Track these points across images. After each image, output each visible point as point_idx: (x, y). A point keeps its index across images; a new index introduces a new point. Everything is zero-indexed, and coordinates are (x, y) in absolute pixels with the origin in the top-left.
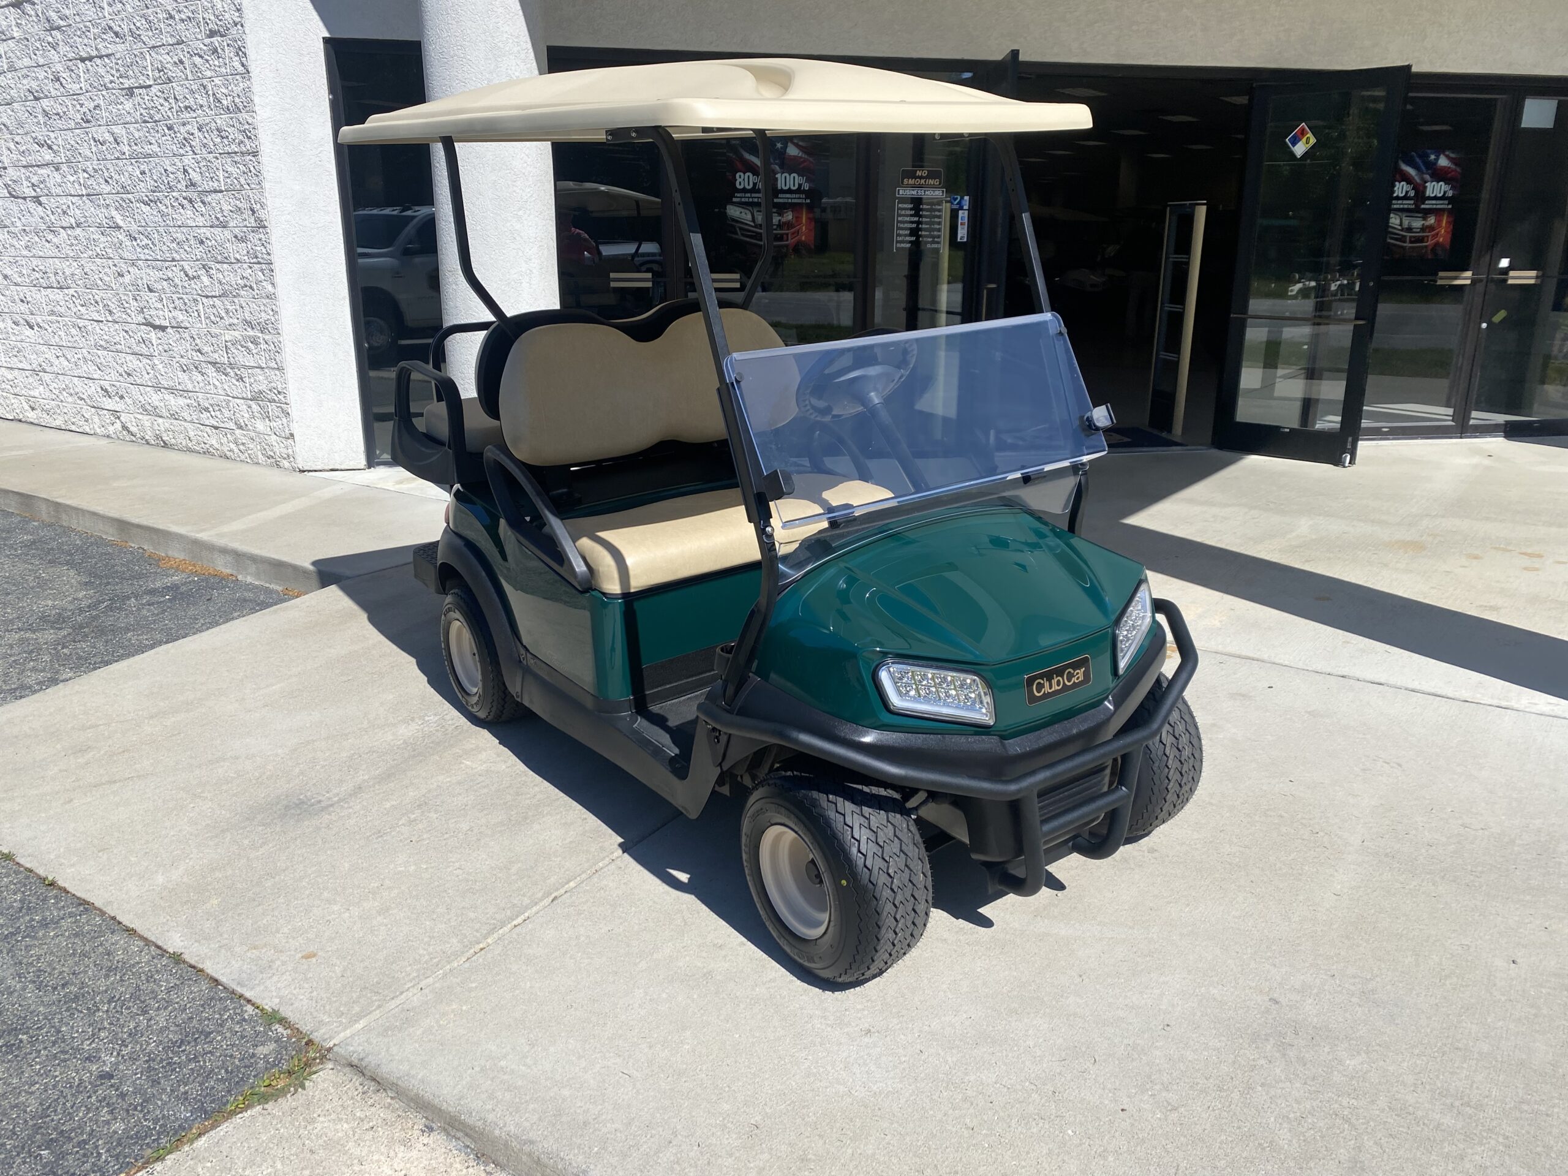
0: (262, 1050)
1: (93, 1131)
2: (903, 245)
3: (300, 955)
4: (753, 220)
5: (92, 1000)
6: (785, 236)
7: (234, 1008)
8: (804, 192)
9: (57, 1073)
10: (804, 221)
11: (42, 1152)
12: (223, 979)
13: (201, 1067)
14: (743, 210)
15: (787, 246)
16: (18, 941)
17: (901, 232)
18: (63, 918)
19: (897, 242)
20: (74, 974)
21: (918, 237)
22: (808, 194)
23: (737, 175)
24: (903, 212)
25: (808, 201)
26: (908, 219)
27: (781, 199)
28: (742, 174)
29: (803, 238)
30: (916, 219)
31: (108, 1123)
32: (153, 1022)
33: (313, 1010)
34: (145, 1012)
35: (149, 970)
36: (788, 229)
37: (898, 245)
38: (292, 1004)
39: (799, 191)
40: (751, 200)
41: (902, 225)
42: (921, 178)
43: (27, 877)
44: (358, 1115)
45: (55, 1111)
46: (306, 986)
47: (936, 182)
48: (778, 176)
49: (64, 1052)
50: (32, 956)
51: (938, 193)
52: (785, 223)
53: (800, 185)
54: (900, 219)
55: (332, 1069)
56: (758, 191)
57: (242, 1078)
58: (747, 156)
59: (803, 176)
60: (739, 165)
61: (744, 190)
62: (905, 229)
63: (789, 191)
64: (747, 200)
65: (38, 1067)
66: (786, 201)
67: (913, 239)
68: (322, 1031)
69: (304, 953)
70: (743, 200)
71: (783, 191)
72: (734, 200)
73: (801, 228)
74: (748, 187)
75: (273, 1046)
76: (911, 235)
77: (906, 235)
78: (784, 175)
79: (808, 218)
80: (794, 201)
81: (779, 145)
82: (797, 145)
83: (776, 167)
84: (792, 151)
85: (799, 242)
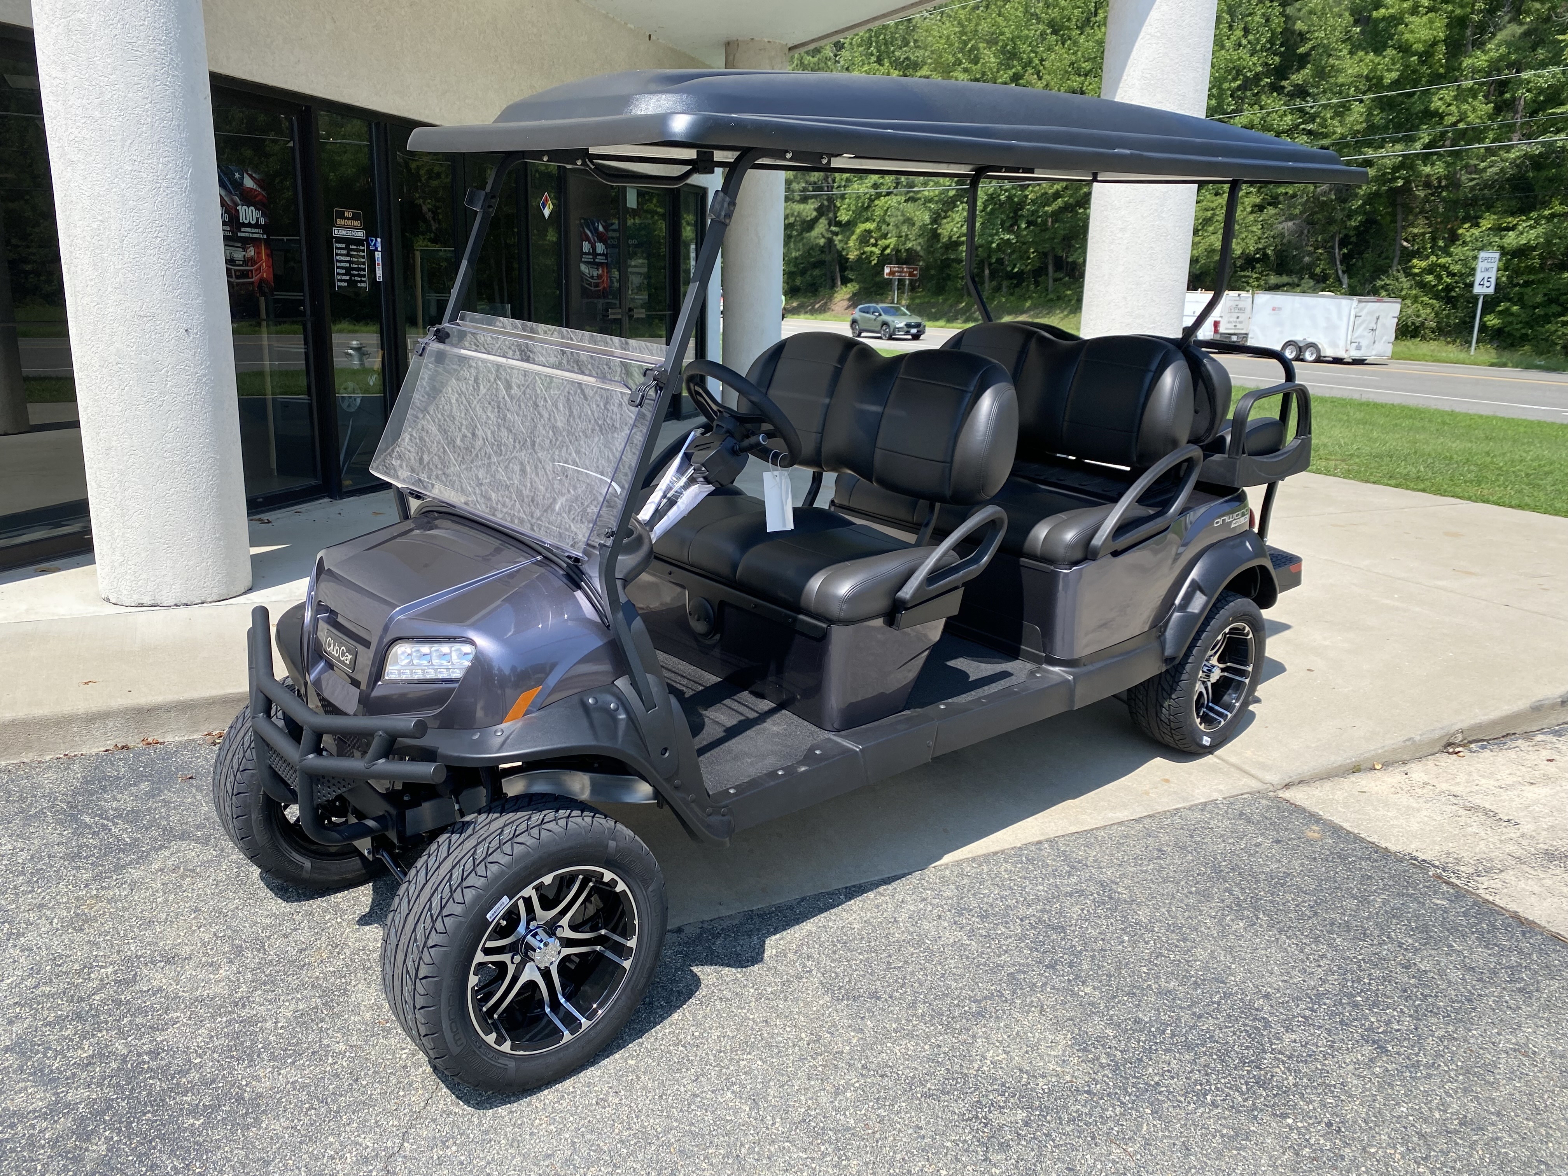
2: (342, 284)
3: (1164, 782)
6: (249, 273)
7: (1218, 805)
8: (261, 226)
10: (264, 258)
12: (1184, 805)
15: (252, 283)
17: (340, 271)
19: (338, 281)
21: (351, 276)
22: (265, 228)
24: (339, 252)
25: (264, 236)
26: (342, 258)
27: (244, 233)
29: (265, 275)
30: (348, 259)
32: (1225, 826)
33: (1231, 786)
34: (1212, 828)
35: (1157, 825)
36: (252, 265)
37: (338, 284)
38: (1222, 790)
39: (256, 226)
41: (340, 265)
42: (348, 218)
47: (357, 223)
48: (239, 208)
51: (360, 234)
52: (249, 259)
53: (257, 219)
54: (338, 258)
59: (259, 210)
62: (342, 268)
63: (249, 225)
65: (1263, 860)
66: (247, 235)
67: (348, 278)
68: (1253, 786)
69: (1160, 781)
71: (244, 225)
73: (262, 264)
76: (346, 274)
77: (343, 275)
78: (244, 207)
79: (267, 255)
80: (255, 236)
81: (237, 175)
82: (251, 176)
83: (237, 199)
84: (248, 183)
85: (262, 280)
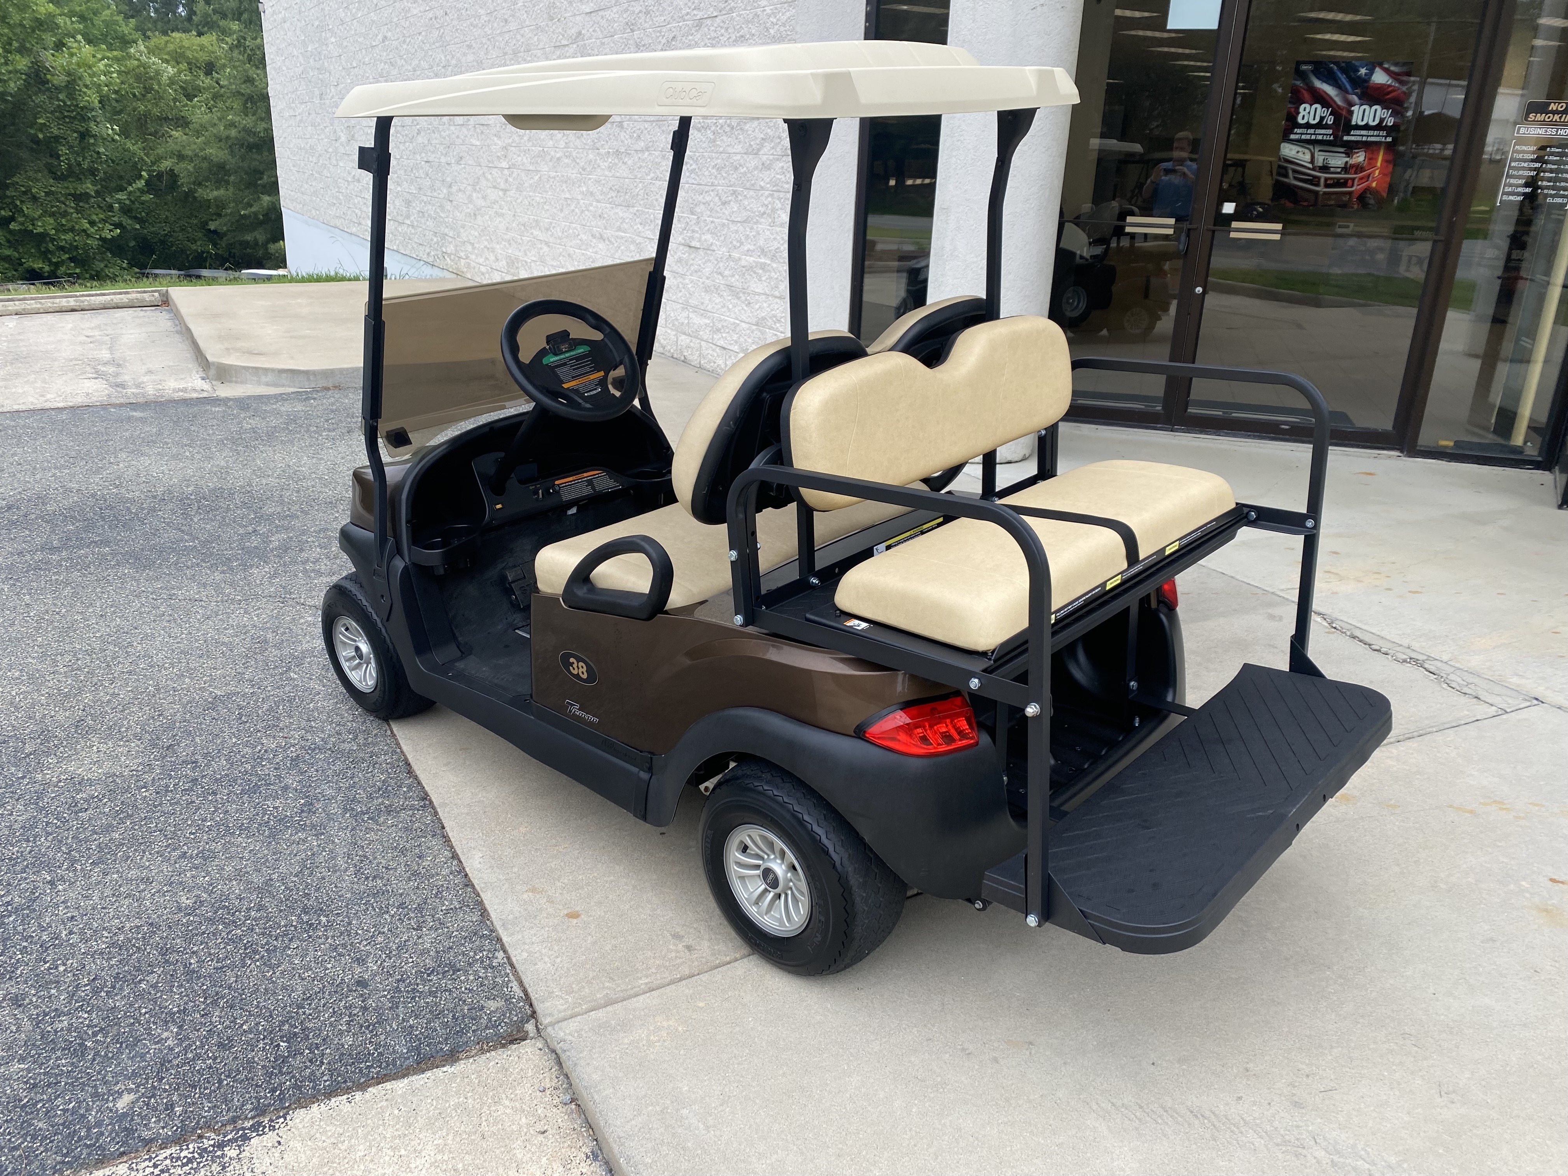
0: (492, 1005)
1: (328, 1036)
2: (1511, 198)
3: (566, 912)
4: (1312, 162)
5: (387, 900)
6: (1350, 182)
7: (489, 951)
8: (1386, 128)
9: (329, 966)
10: (1379, 164)
11: (282, 1044)
12: (493, 915)
13: (436, 1003)
14: (1300, 149)
15: (1350, 193)
16: (363, 820)
17: (1512, 181)
18: (404, 809)
19: (1504, 193)
20: (387, 868)
21: (1536, 187)
22: (1391, 130)
23: (1302, 107)
24: (1521, 156)
25: (1389, 139)
26: (1525, 165)
27: (1354, 136)
28: (1307, 106)
29: (1374, 184)
30: (1538, 165)
31: (341, 1033)
32: (420, 941)
33: (549, 977)
34: (419, 928)
35: (442, 885)
36: (1356, 173)
37: (1505, 198)
38: (536, 964)
39: (1379, 127)
40: (1313, 137)
41: (1515, 173)
42: (1554, 112)
43: (398, 760)
44: (539, 1112)
45: (310, 1004)
46: (556, 948)
48: (1355, 108)
49: (344, 946)
50: (366, 840)
52: (1352, 166)
53: (1382, 120)
54: (1513, 164)
55: (540, 1049)
56: (1327, 127)
57: (463, 1029)
58: (1319, 84)
59: (1388, 109)
60: (1306, 95)
61: (1308, 126)
62: (1519, 177)
63: (1367, 127)
64: (1308, 137)
65: (319, 953)
66: (1359, 138)
67: (1529, 190)
68: (548, 1004)
69: (570, 910)
70: (1303, 137)
71: (1358, 127)
72: (1292, 137)
73: (1374, 172)
74: (1313, 122)
75: (501, 1003)
76: (1526, 185)
77: (1518, 186)
78: (1364, 107)
79: (1385, 161)
80: (1370, 139)
81: (1363, 71)
82: (1387, 71)
83: (1355, 98)
84: (1380, 78)
85: (1368, 189)
